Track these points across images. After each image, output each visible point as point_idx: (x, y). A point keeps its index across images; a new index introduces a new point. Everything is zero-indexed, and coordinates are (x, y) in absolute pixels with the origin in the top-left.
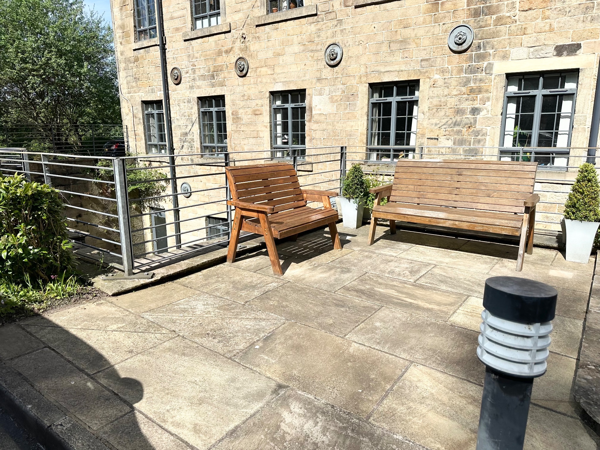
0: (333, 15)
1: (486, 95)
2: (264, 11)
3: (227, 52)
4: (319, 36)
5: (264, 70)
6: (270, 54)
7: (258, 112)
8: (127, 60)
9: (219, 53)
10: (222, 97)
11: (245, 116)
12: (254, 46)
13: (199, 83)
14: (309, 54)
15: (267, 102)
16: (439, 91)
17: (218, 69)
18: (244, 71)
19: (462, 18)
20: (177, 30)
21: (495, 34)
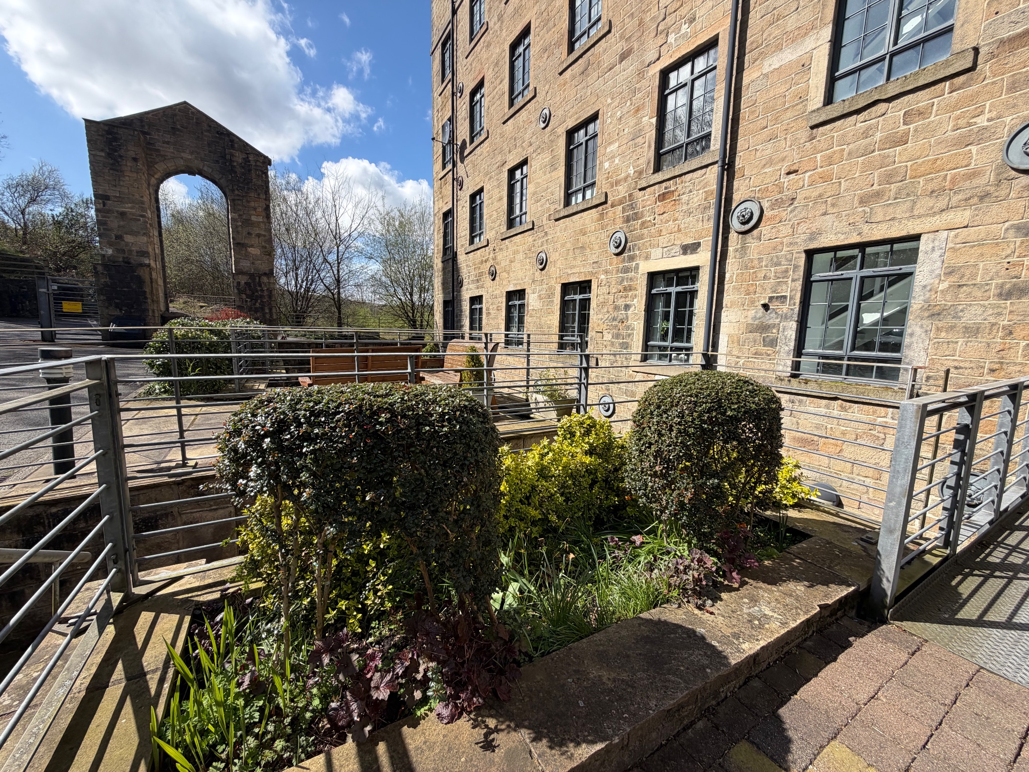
0: (542, 229)
1: (634, 292)
2: (505, 228)
4: (534, 246)
5: (504, 274)
6: (508, 263)
7: (499, 308)
8: (439, 271)
9: (482, 262)
10: (481, 297)
11: (493, 312)
12: (500, 256)
13: (471, 286)
14: (528, 260)
15: (504, 300)
16: (604, 290)
17: (481, 274)
18: (493, 275)
19: (619, 224)
20: (462, 246)
21: (641, 237)
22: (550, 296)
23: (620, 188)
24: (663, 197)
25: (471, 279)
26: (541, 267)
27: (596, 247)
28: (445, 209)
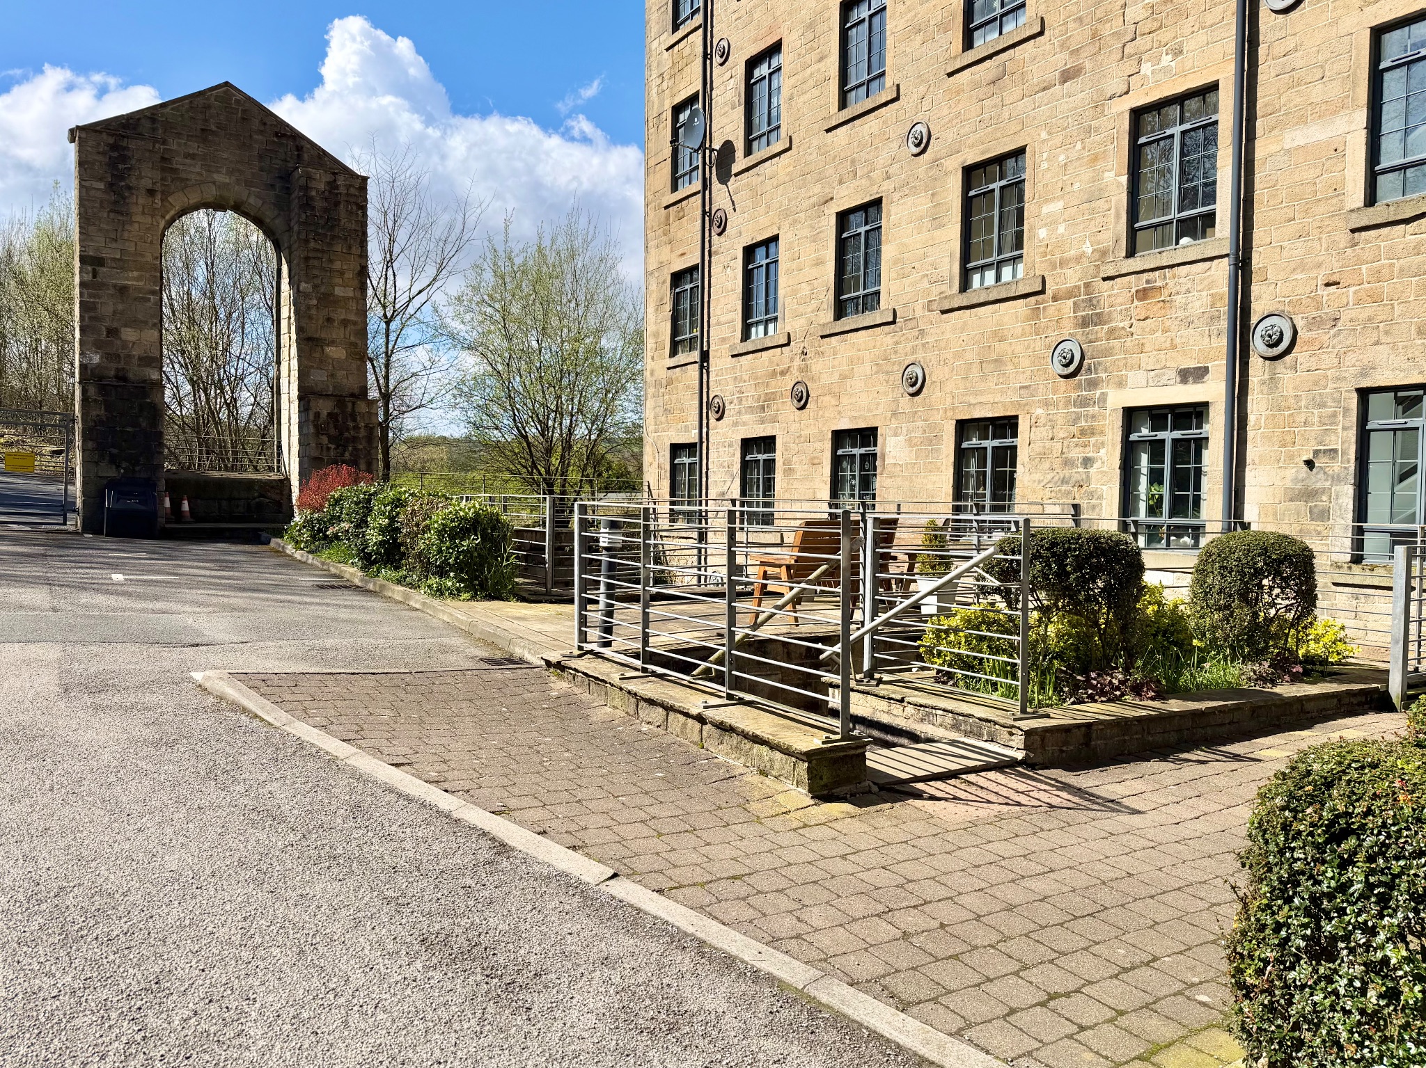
0: (913, 323)
1: (1100, 439)
2: (830, 315)
3: (783, 373)
4: (895, 352)
5: (828, 398)
6: (836, 378)
7: (816, 461)
8: (658, 384)
9: (773, 374)
10: (773, 438)
11: (800, 469)
12: (817, 365)
13: (745, 417)
14: (882, 377)
15: (828, 445)
16: (1042, 432)
17: (770, 398)
18: (802, 401)
19: (1068, 328)
20: (724, 340)
21: (1108, 352)
22: (933, 439)
23: (1069, 272)
24: (1143, 294)
25: (745, 404)
26: (912, 390)
27: (1025, 362)
28: (679, 266)
